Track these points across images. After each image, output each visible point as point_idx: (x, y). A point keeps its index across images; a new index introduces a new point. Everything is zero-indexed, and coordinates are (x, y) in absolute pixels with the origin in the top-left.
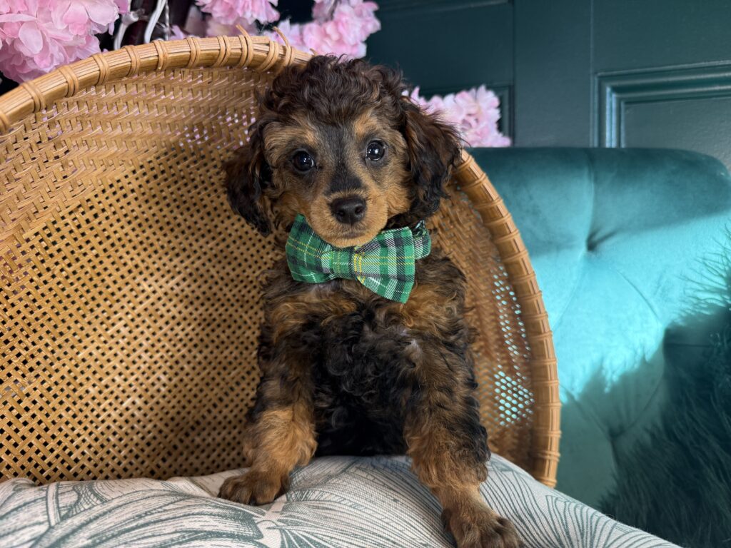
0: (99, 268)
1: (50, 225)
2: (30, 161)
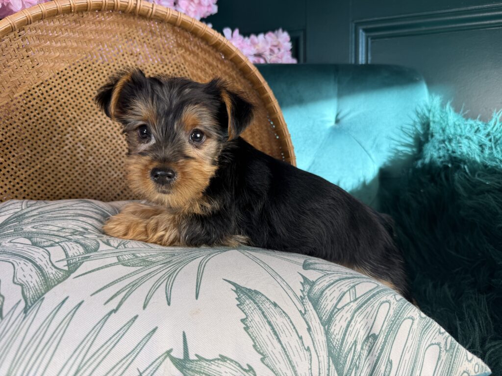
0: (54, 117)
1: (27, 92)
2: (14, 57)
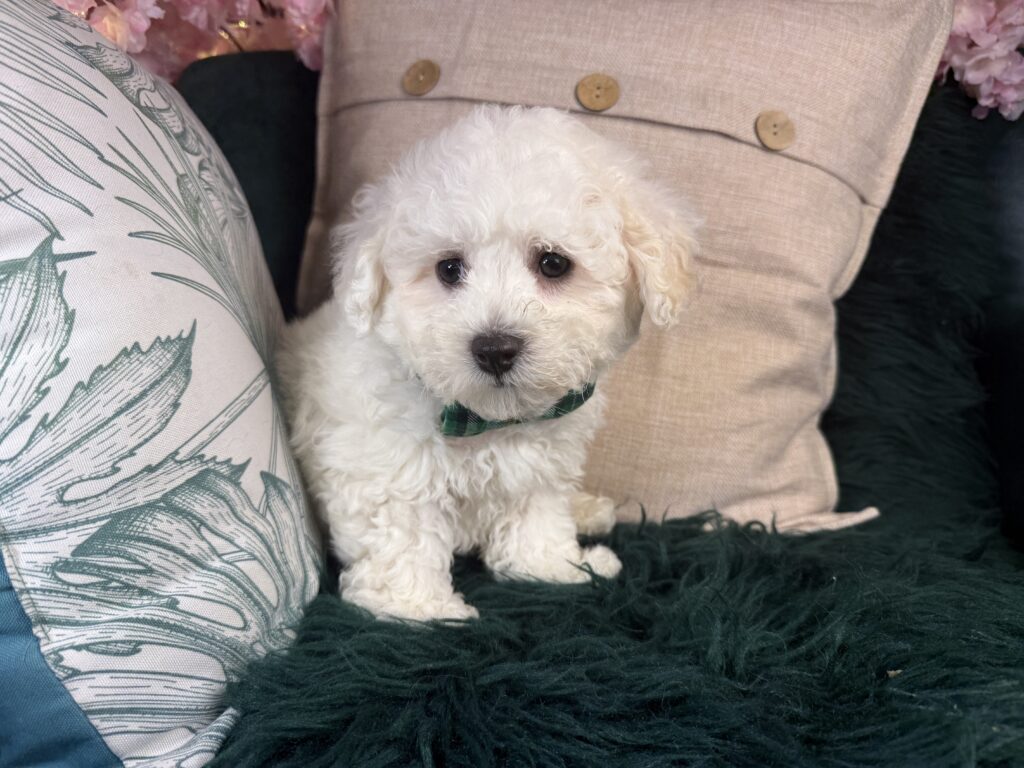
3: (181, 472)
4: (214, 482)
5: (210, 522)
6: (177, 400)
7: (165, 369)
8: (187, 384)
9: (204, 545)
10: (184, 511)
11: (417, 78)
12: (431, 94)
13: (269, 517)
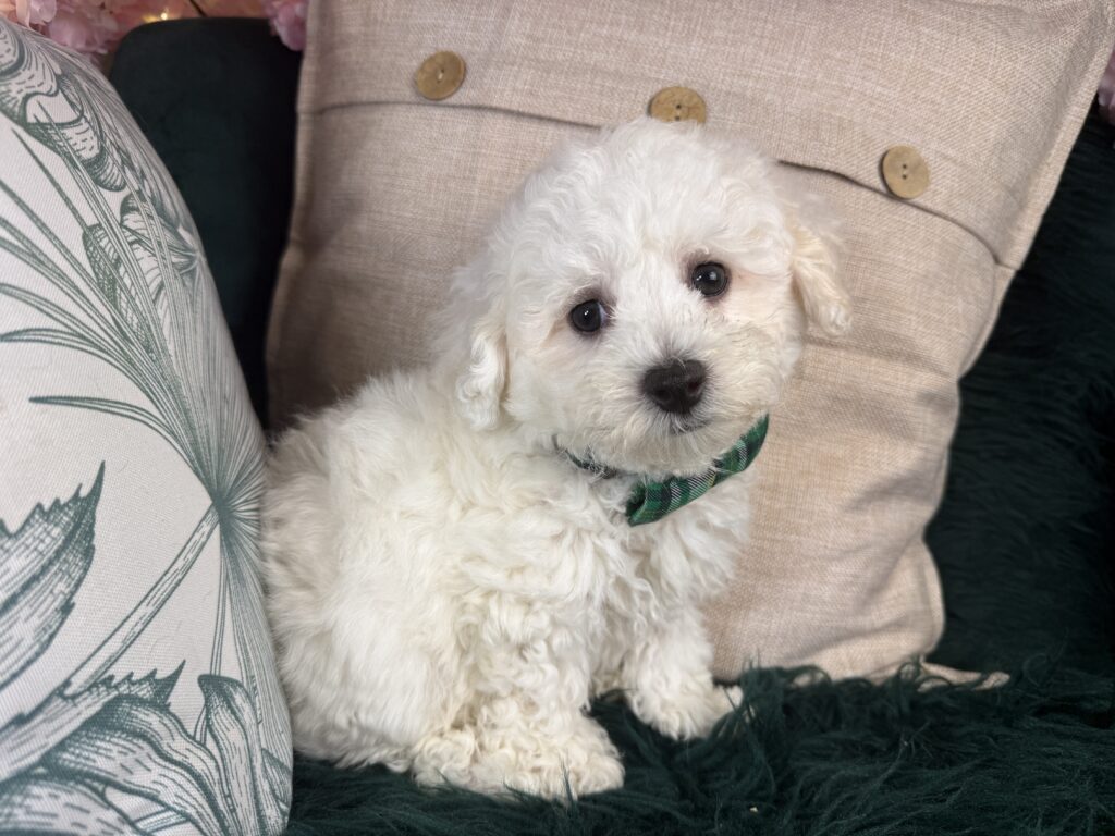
3: (74, 711)
4: (129, 714)
5: (121, 778)
6: (70, 598)
7: (51, 554)
8: (86, 570)
9: (111, 816)
10: (80, 772)
11: (435, 75)
12: (453, 100)
13: (210, 744)
